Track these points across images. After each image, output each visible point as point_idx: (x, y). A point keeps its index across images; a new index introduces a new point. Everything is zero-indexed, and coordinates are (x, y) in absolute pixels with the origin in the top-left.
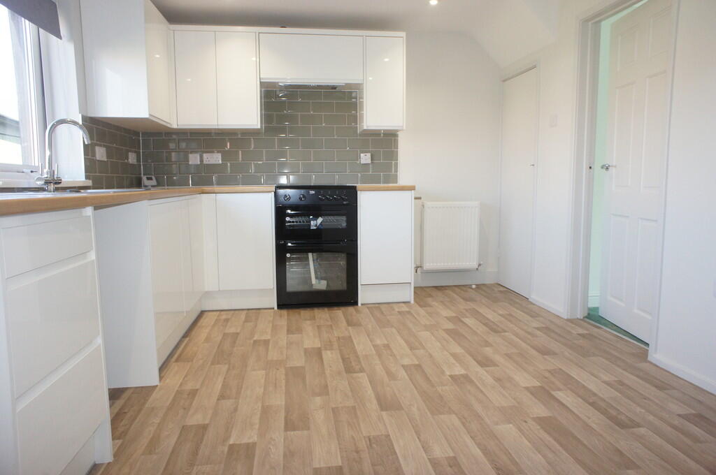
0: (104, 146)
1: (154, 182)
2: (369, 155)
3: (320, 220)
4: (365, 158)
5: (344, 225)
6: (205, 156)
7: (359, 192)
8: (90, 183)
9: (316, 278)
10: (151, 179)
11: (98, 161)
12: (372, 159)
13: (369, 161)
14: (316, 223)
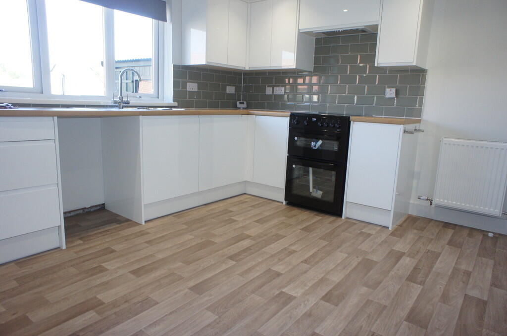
0: (196, 83)
1: (245, 105)
2: (394, 90)
3: (320, 142)
4: (390, 93)
5: (336, 148)
6: (276, 88)
7: (352, 122)
8: (176, 104)
9: (314, 187)
10: (243, 103)
11: (189, 91)
12: (397, 93)
13: (394, 96)
14: (317, 144)
